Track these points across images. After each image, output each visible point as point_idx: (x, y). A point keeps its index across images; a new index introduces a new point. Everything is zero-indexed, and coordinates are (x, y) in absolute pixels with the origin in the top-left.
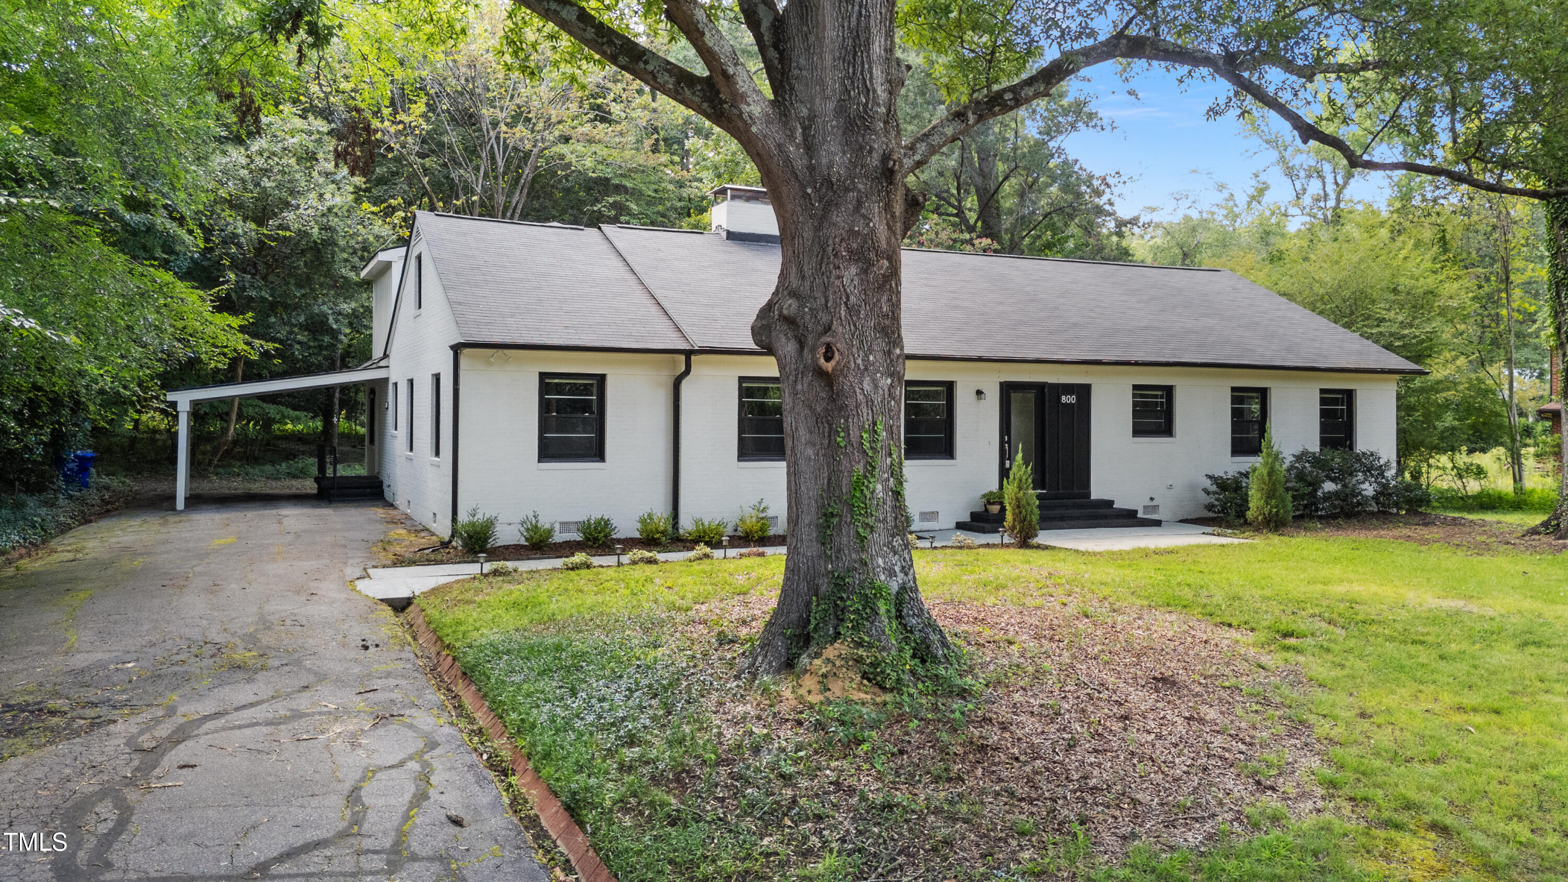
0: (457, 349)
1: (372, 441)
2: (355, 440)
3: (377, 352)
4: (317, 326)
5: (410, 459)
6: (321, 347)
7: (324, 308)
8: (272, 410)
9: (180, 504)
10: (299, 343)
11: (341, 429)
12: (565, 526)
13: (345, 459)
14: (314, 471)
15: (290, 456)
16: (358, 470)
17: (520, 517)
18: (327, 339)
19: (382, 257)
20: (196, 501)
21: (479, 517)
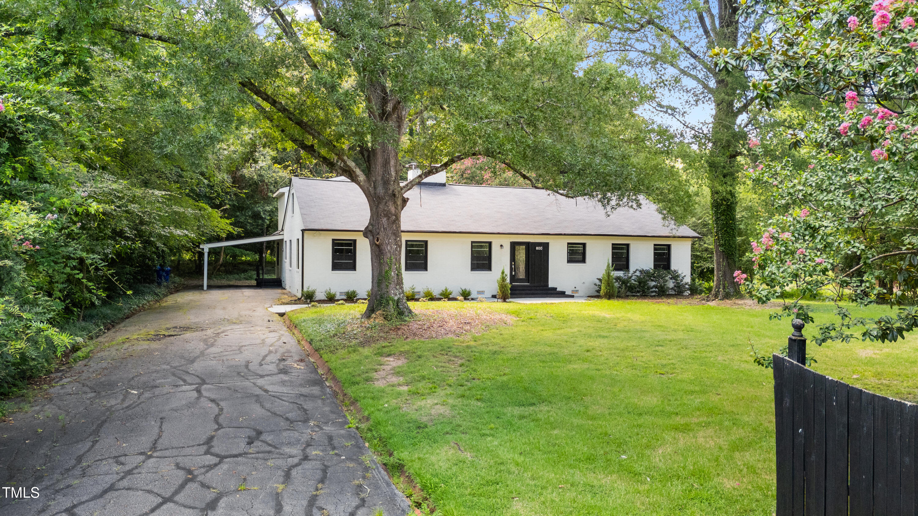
0: (303, 231)
1: (278, 264)
2: (271, 263)
3: (280, 228)
4: (256, 216)
5: (290, 270)
6: (258, 225)
7: (259, 209)
8: (238, 251)
9: (205, 288)
10: (249, 223)
11: (267, 260)
12: (341, 293)
13: (268, 272)
14: (255, 277)
15: (245, 271)
16: (274, 277)
17: (324, 291)
18: (260, 221)
19: (281, 190)
20: (210, 287)
21: (310, 289)
